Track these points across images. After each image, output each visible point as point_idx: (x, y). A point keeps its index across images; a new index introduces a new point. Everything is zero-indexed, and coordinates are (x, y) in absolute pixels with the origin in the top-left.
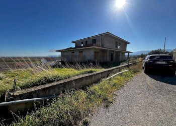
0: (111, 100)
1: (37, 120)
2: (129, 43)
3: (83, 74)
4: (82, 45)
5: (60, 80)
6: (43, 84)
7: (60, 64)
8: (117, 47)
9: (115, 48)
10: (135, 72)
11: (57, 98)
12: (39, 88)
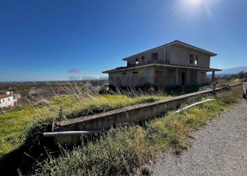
0: (184, 145)
1: (84, 157)
2: (214, 55)
3: (139, 103)
4: (137, 63)
5: (110, 110)
6: (90, 114)
7: (108, 89)
8: (192, 62)
9: (189, 64)
10: (228, 102)
11: (106, 134)
12: (86, 118)
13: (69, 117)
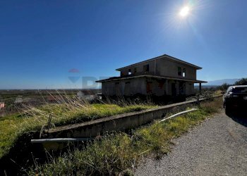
0: (164, 150)
4: (130, 73)
5: (98, 118)
6: (79, 122)
7: (101, 98)
8: (180, 74)
9: (177, 76)
10: (210, 112)
11: (93, 141)
13: (57, 125)
